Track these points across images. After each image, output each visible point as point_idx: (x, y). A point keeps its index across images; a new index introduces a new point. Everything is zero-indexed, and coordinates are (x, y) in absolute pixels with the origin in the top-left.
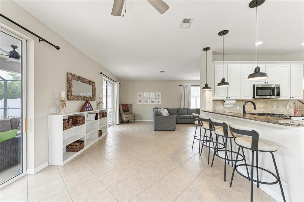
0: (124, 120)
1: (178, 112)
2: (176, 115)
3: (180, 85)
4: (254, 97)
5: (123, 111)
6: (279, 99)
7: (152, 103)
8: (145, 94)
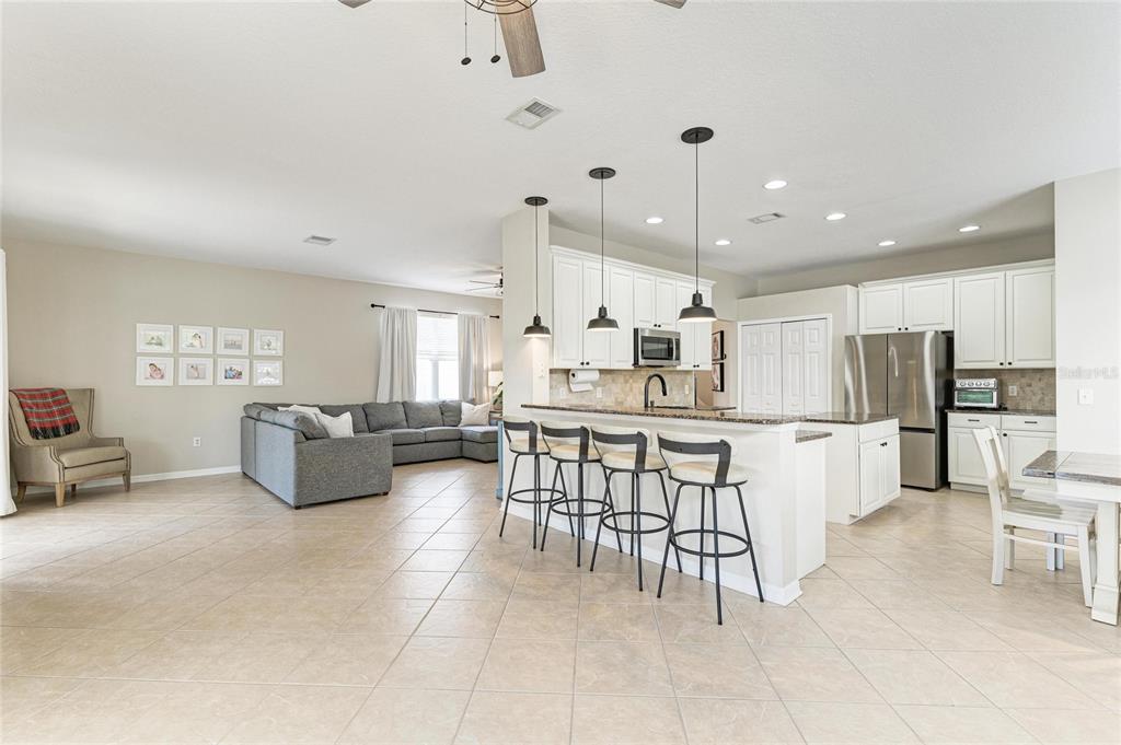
0: (53, 486)
1: (370, 418)
2: (363, 432)
3: (373, 306)
4: (636, 363)
5: (35, 434)
6: (678, 368)
7: (235, 382)
8: (187, 333)
